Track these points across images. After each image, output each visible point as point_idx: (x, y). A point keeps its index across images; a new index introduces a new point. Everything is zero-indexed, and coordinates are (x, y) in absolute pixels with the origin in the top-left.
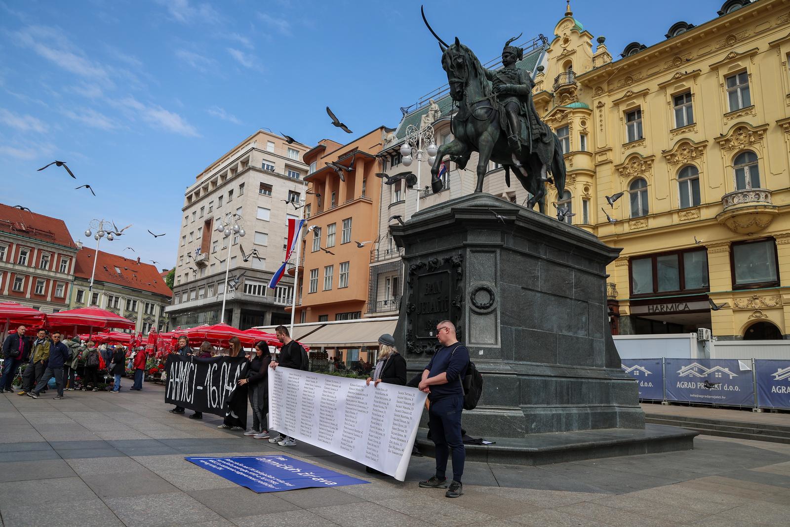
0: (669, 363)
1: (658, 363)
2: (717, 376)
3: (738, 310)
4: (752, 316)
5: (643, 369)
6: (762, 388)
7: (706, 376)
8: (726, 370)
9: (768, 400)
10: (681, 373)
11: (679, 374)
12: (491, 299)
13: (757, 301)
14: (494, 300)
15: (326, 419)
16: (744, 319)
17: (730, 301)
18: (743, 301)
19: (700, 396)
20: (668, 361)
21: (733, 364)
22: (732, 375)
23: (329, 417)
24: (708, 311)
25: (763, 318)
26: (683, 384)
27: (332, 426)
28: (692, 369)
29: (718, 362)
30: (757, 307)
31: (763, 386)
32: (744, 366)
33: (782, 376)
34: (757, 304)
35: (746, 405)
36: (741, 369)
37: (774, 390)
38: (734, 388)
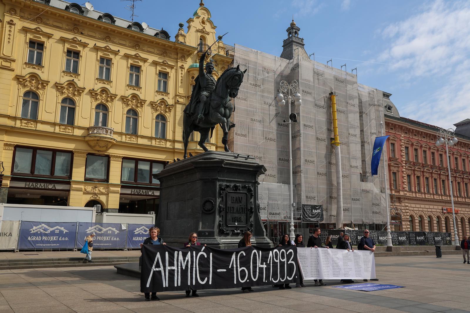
0: (81, 225)
1: (74, 225)
2: (109, 233)
3: (86, 193)
4: (92, 197)
5: (62, 229)
6: (129, 238)
7: (103, 232)
8: (114, 229)
9: (131, 245)
10: (88, 231)
11: (87, 231)
13: (97, 189)
16: (88, 198)
17: (82, 187)
18: (89, 188)
19: (97, 244)
20: (81, 224)
21: (118, 226)
22: (117, 232)
24: (69, 191)
25: (98, 198)
29: (109, 225)
30: (96, 192)
31: (130, 237)
32: (124, 228)
33: (138, 232)
35: (121, 248)
36: (123, 229)
37: (134, 239)
38: (116, 239)
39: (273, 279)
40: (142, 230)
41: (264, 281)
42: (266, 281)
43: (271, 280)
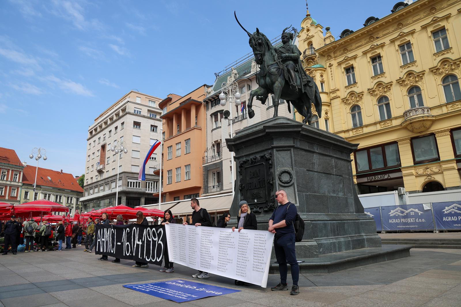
0: (383, 209)
1: (377, 210)
2: (411, 214)
3: (418, 176)
4: (426, 178)
5: (369, 213)
6: (437, 218)
7: (406, 214)
8: (417, 210)
9: (443, 227)
10: (391, 214)
11: (390, 215)
12: (290, 178)
13: (428, 170)
14: (292, 178)
15: (205, 253)
16: (422, 181)
17: (413, 171)
18: (421, 171)
19: (403, 227)
20: (383, 208)
21: (420, 206)
22: (420, 213)
23: (207, 252)
24: (402, 177)
25: (432, 179)
26: (393, 220)
27: (209, 258)
28: (397, 211)
29: (412, 206)
30: (429, 173)
31: (438, 217)
32: (426, 207)
33: (448, 211)
34: (429, 172)
35: (429, 229)
36: (425, 209)
37: (444, 219)
38: (422, 220)
39: (146, 257)
40: (453, 208)
41: (139, 257)
42: (141, 258)
43: (145, 258)
